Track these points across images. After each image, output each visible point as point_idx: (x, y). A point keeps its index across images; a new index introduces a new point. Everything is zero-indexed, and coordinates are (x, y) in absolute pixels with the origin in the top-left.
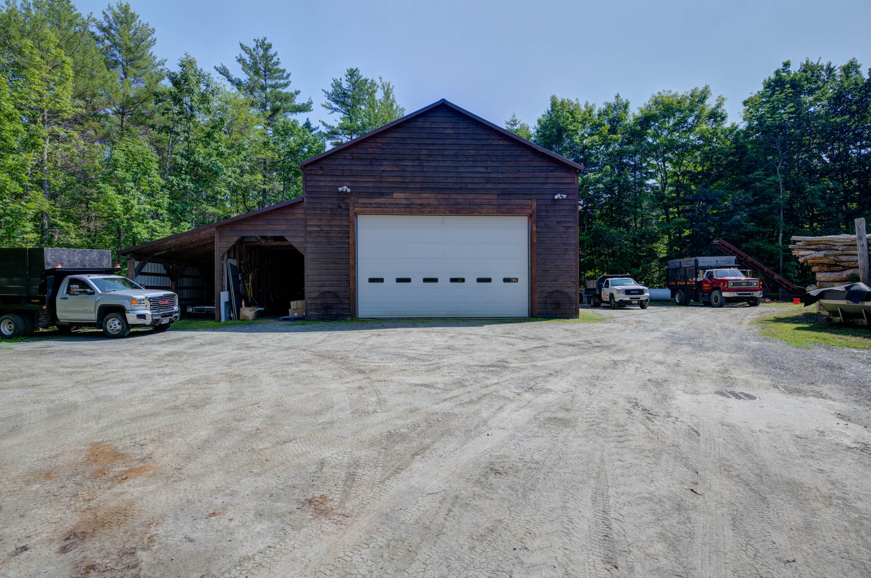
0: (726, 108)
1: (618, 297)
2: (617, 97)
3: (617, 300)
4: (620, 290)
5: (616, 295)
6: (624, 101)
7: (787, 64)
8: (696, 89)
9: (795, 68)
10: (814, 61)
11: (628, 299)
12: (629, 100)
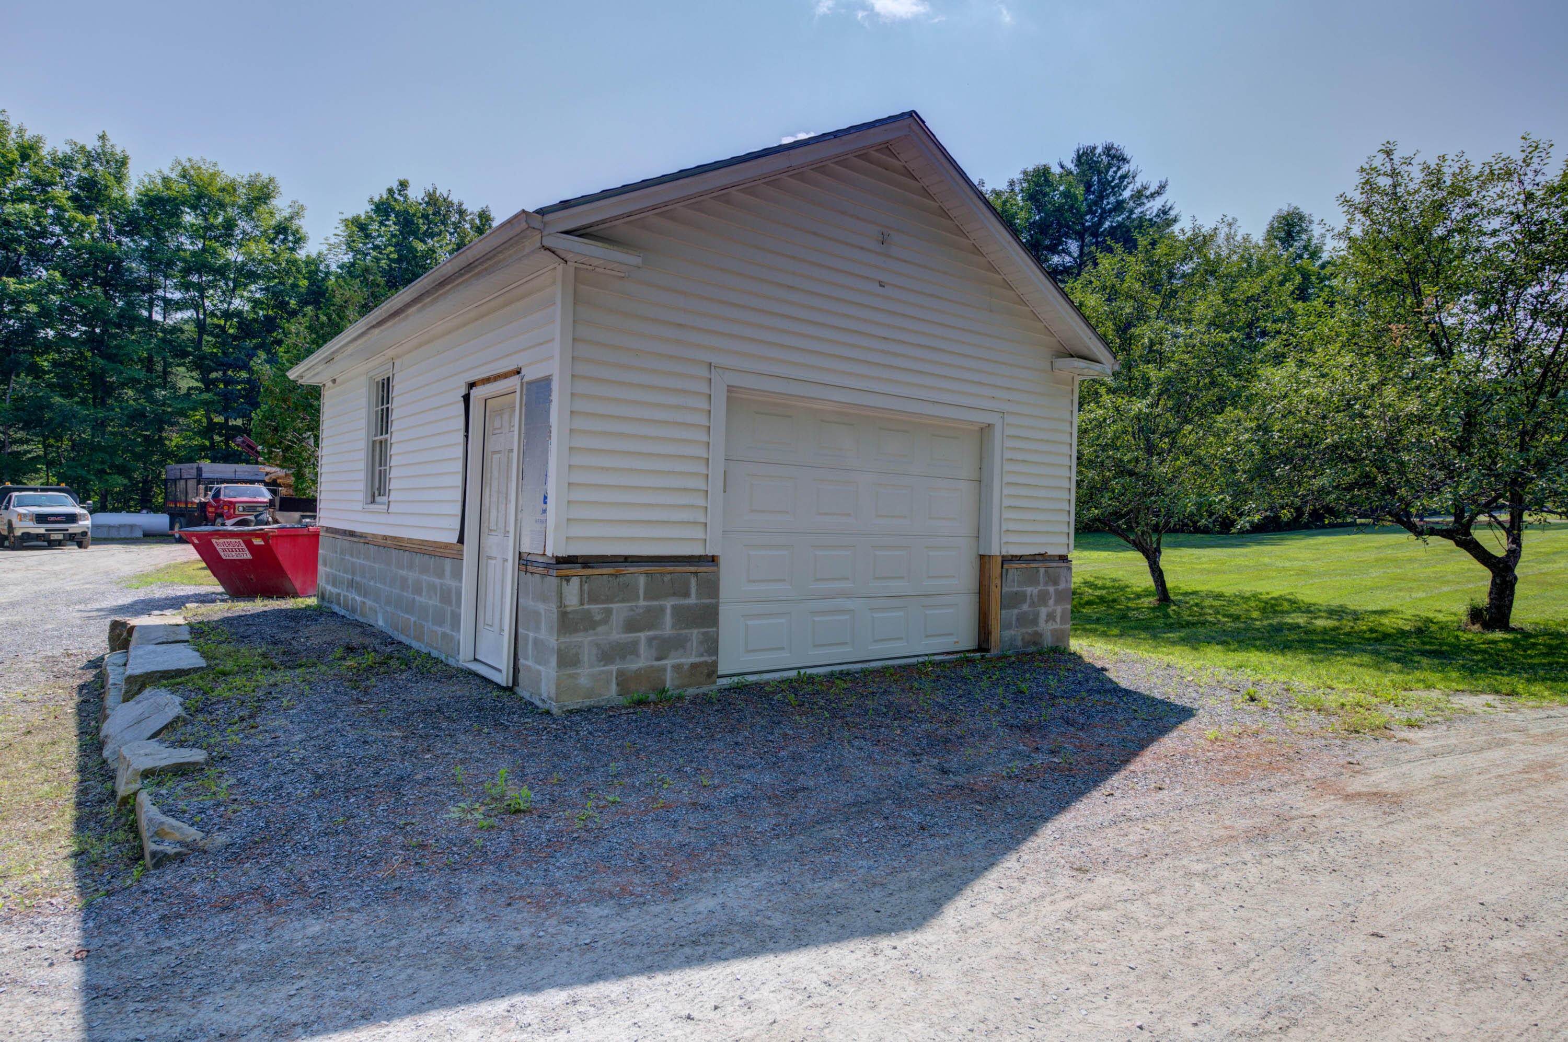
0: (305, 224)
1: (23, 527)
2: (103, 137)
3: (18, 533)
4: (25, 515)
5: (16, 523)
6: (118, 150)
7: (403, 185)
8: (258, 175)
9: (416, 194)
10: (442, 191)
11: (42, 531)
12: (127, 153)
